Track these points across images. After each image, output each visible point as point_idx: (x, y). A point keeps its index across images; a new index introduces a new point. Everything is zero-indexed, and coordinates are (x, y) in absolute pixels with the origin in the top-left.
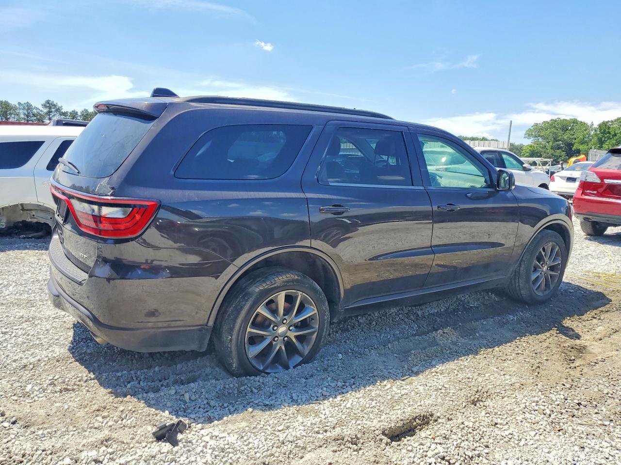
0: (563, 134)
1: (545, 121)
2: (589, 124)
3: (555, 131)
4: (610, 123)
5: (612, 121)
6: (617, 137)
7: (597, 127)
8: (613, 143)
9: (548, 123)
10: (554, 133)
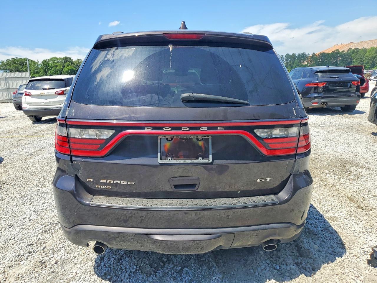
0: (22, 68)
1: (8, 59)
2: (36, 61)
3: (16, 66)
4: (48, 61)
5: (48, 60)
6: (53, 69)
7: (41, 63)
8: (52, 72)
9: (10, 60)
10: (16, 67)
